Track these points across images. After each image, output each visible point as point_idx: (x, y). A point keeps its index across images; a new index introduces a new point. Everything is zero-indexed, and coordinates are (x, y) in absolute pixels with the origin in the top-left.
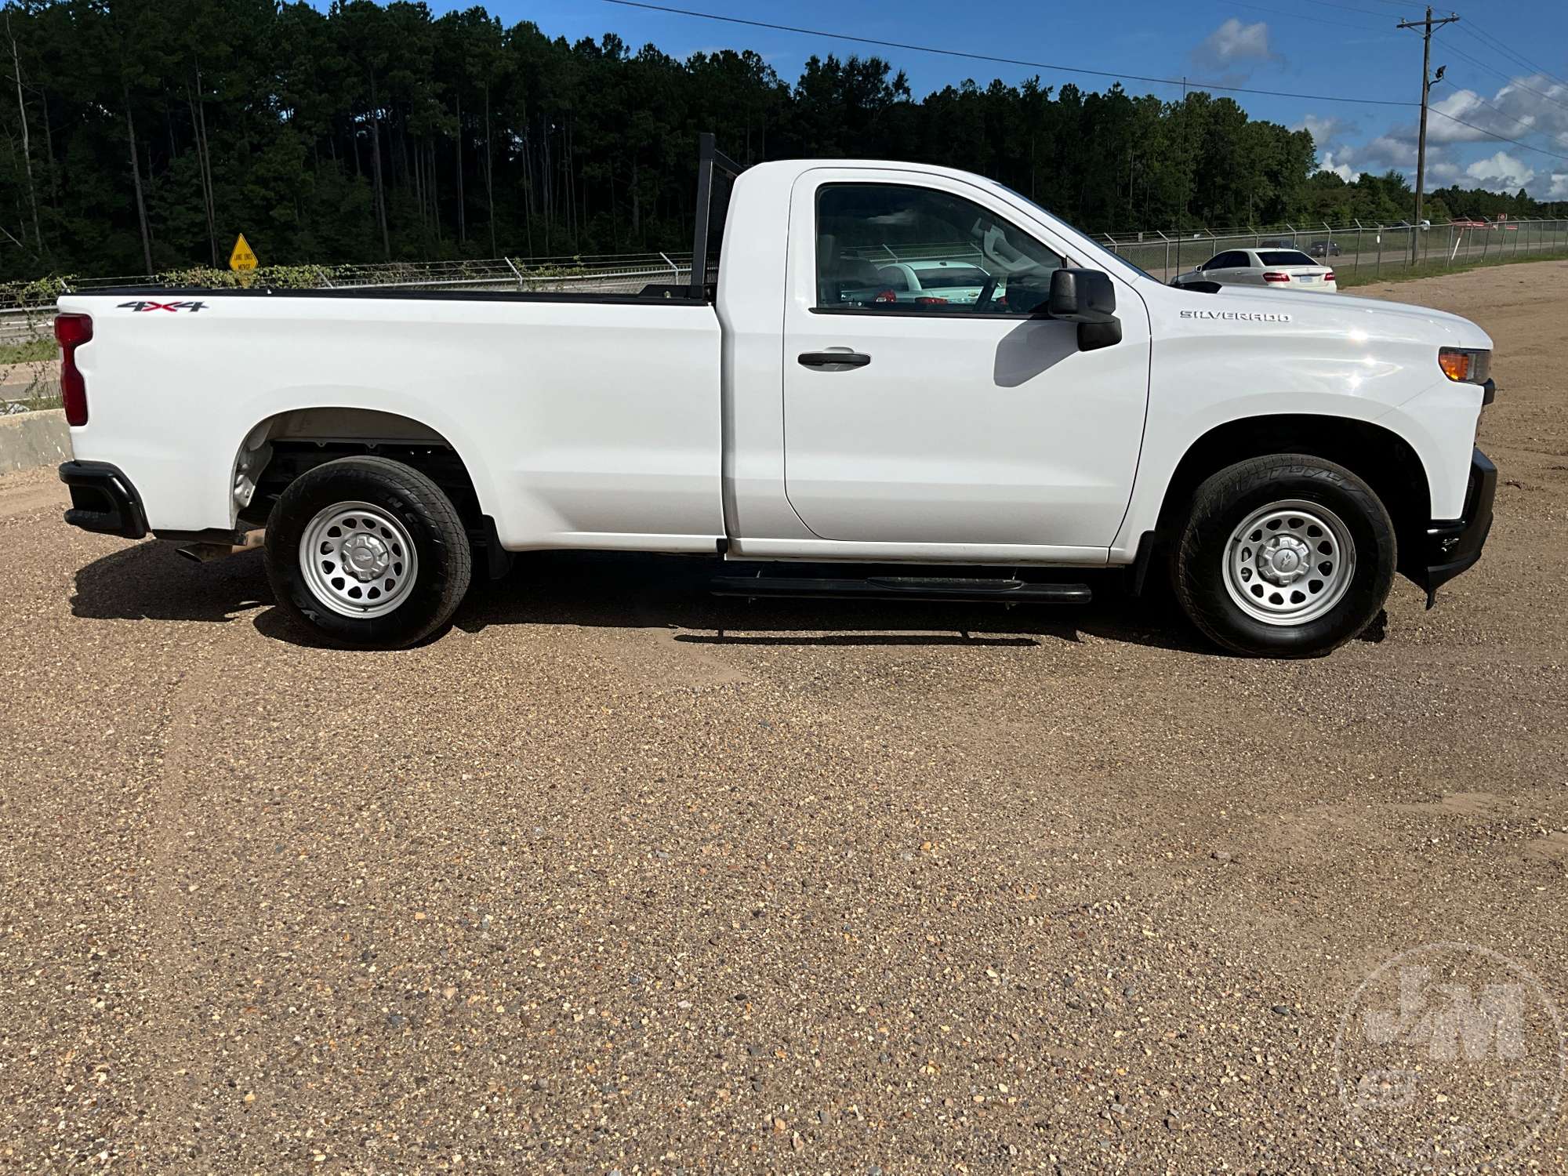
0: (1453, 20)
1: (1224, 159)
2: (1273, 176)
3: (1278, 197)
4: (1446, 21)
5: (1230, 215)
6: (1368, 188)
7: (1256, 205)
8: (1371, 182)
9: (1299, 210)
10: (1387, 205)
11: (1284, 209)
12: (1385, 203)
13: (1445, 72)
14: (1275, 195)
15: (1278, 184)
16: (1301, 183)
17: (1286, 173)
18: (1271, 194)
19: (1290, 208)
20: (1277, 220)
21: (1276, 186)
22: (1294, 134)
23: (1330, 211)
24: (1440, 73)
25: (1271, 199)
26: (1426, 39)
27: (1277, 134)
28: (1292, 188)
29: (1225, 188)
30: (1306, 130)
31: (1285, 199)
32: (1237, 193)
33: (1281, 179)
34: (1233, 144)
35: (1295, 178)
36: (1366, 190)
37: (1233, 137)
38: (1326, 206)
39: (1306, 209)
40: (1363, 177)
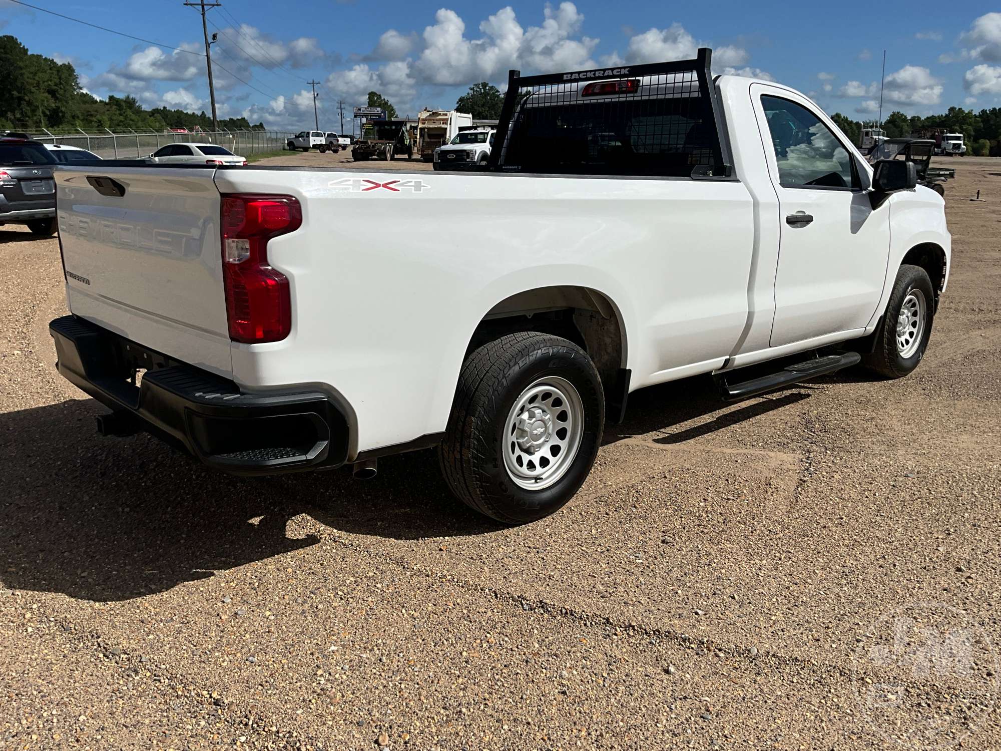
0: (217, 5)
1: (16, 79)
2: (52, 93)
3: (58, 108)
4: (213, 5)
5: (27, 118)
6: (116, 105)
7: (44, 113)
8: (117, 101)
9: (73, 117)
10: (131, 117)
11: (63, 116)
12: (130, 115)
13: (217, 36)
14: (56, 106)
15: (56, 99)
16: (72, 99)
17: (61, 92)
18: (53, 105)
19: (68, 115)
20: (61, 123)
21: (55, 100)
22: (61, 66)
23: (95, 119)
24: (214, 37)
25: (54, 109)
26: (203, 14)
27: (50, 65)
28: (67, 102)
29: (20, 99)
30: (69, 63)
31: (63, 109)
32: (29, 103)
33: (58, 96)
34: (21, 68)
35: (68, 95)
36: (115, 107)
37: (21, 64)
38: (92, 115)
39: (78, 117)
40: (111, 98)
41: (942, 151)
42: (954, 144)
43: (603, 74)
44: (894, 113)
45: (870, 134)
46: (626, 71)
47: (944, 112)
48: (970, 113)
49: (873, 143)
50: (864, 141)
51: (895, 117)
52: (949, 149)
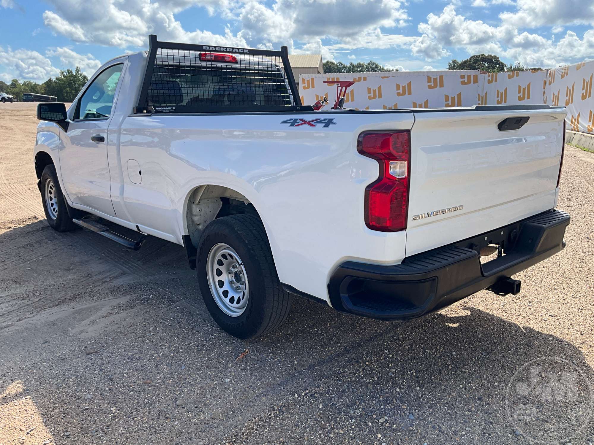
46: (247, 51)
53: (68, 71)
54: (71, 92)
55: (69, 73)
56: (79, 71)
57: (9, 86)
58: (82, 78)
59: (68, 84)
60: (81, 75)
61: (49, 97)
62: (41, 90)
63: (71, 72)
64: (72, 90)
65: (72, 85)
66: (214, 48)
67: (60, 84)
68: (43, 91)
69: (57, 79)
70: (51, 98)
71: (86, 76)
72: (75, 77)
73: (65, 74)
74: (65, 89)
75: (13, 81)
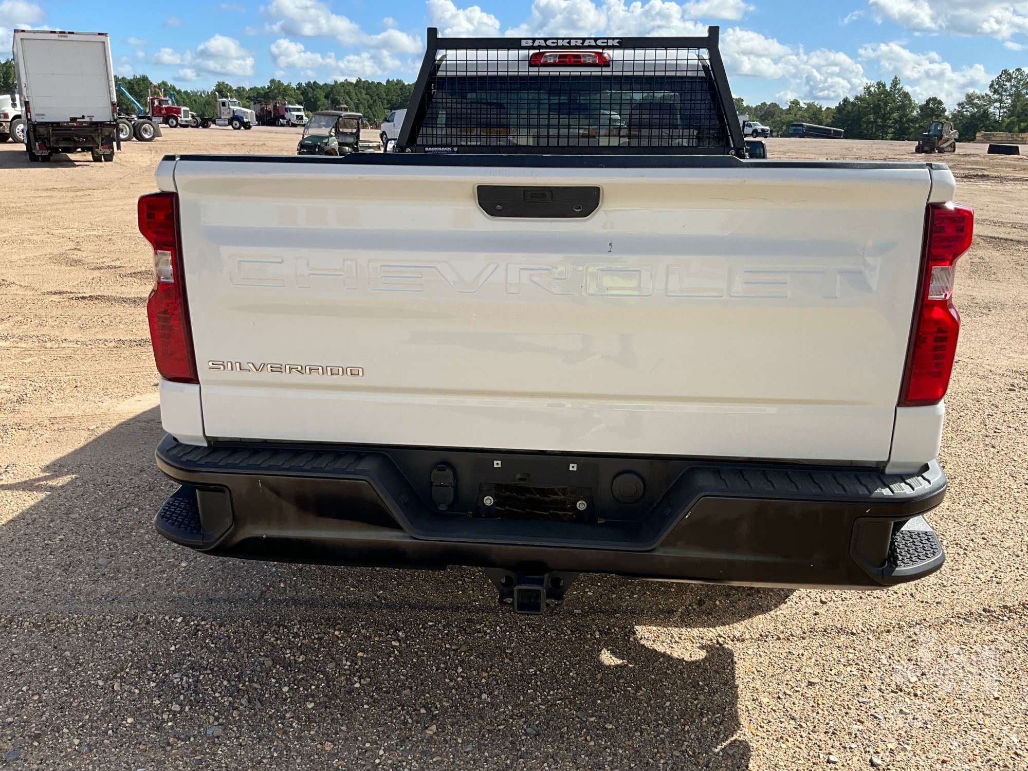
41: (288, 122)
42: (297, 116)
43: (583, 43)
44: (219, 83)
45: (226, 104)
46: (615, 43)
47: (267, 84)
48: (289, 85)
49: (232, 113)
50: (222, 111)
51: (221, 86)
52: (294, 120)
53: (879, 84)
54: (875, 122)
55: (879, 88)
56: (897, 84)
57: (784, 111)
58: (899, 96)
59: (873, 108)
60: (899, 90)
61: (831, 130)
62: (826, 118)
63: (884, 86)
64: (878, 117)
65: (880, 108)
66: (543, 41)
67: (859, 107)
68: (829, 121)
69: (857, 98)
70: (834, 131)
71: (908, 93)
72: (888, 94)
73: (872, 89)
74: (867, 115)
75: (793, 103)
